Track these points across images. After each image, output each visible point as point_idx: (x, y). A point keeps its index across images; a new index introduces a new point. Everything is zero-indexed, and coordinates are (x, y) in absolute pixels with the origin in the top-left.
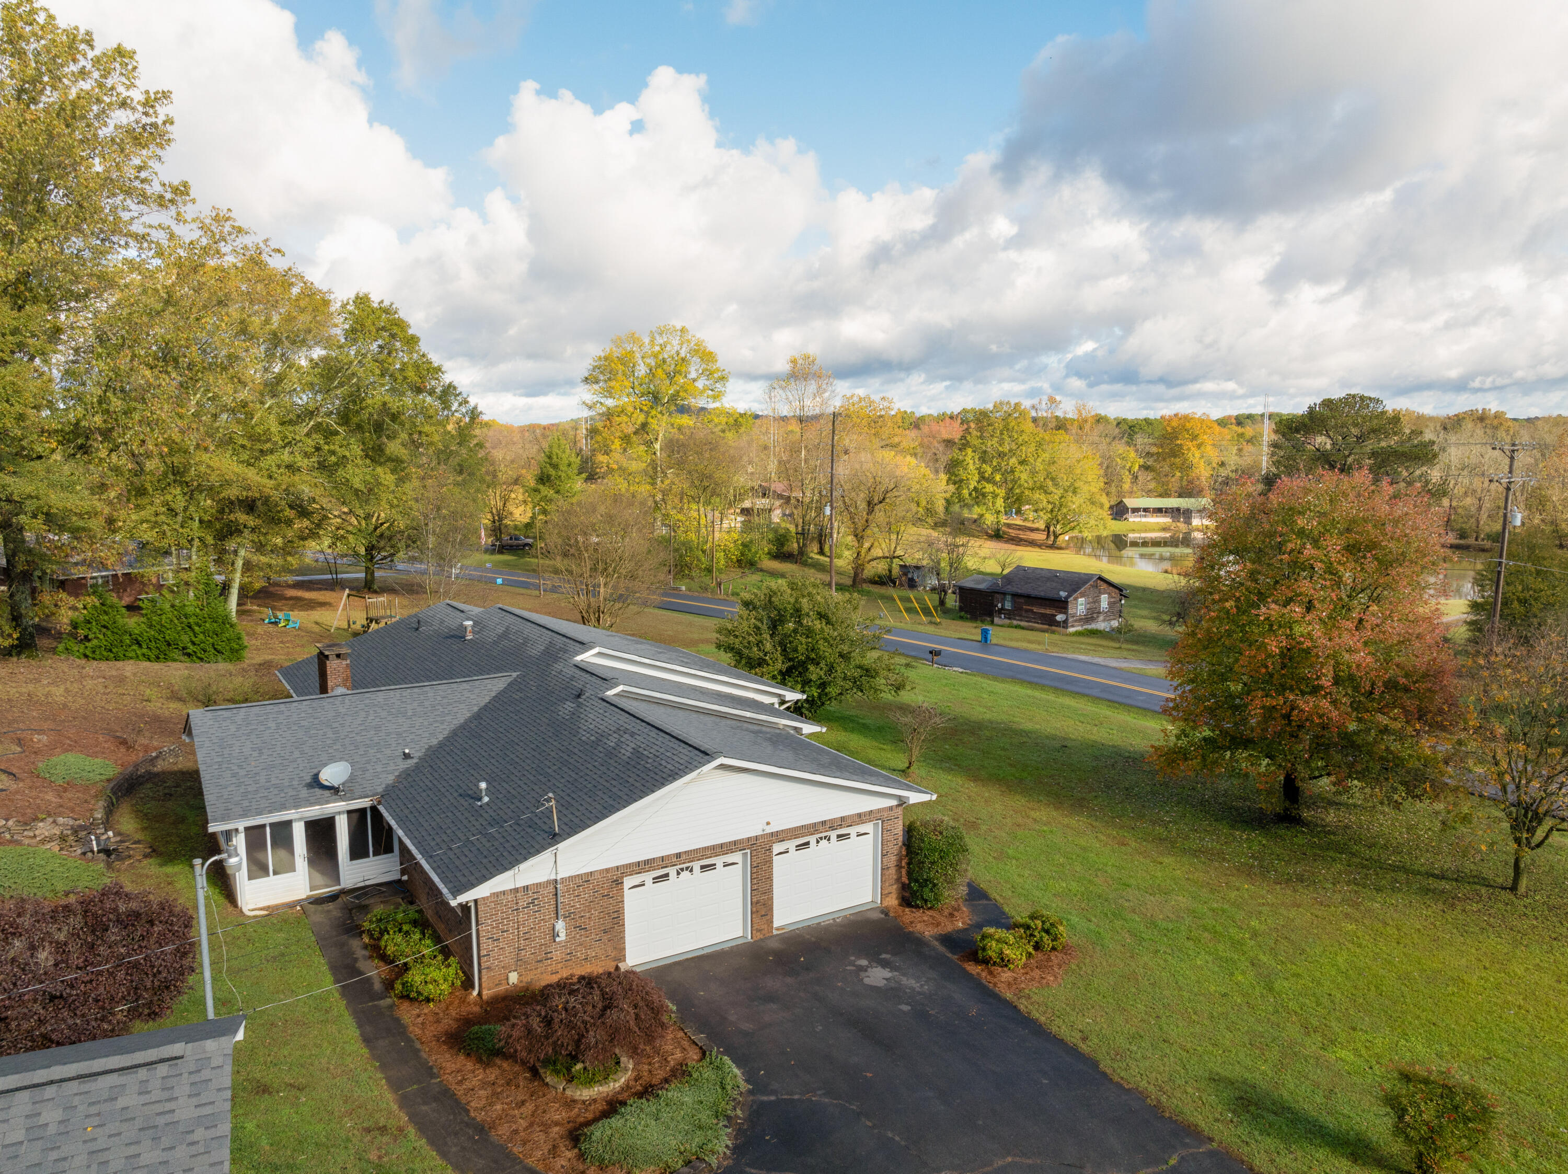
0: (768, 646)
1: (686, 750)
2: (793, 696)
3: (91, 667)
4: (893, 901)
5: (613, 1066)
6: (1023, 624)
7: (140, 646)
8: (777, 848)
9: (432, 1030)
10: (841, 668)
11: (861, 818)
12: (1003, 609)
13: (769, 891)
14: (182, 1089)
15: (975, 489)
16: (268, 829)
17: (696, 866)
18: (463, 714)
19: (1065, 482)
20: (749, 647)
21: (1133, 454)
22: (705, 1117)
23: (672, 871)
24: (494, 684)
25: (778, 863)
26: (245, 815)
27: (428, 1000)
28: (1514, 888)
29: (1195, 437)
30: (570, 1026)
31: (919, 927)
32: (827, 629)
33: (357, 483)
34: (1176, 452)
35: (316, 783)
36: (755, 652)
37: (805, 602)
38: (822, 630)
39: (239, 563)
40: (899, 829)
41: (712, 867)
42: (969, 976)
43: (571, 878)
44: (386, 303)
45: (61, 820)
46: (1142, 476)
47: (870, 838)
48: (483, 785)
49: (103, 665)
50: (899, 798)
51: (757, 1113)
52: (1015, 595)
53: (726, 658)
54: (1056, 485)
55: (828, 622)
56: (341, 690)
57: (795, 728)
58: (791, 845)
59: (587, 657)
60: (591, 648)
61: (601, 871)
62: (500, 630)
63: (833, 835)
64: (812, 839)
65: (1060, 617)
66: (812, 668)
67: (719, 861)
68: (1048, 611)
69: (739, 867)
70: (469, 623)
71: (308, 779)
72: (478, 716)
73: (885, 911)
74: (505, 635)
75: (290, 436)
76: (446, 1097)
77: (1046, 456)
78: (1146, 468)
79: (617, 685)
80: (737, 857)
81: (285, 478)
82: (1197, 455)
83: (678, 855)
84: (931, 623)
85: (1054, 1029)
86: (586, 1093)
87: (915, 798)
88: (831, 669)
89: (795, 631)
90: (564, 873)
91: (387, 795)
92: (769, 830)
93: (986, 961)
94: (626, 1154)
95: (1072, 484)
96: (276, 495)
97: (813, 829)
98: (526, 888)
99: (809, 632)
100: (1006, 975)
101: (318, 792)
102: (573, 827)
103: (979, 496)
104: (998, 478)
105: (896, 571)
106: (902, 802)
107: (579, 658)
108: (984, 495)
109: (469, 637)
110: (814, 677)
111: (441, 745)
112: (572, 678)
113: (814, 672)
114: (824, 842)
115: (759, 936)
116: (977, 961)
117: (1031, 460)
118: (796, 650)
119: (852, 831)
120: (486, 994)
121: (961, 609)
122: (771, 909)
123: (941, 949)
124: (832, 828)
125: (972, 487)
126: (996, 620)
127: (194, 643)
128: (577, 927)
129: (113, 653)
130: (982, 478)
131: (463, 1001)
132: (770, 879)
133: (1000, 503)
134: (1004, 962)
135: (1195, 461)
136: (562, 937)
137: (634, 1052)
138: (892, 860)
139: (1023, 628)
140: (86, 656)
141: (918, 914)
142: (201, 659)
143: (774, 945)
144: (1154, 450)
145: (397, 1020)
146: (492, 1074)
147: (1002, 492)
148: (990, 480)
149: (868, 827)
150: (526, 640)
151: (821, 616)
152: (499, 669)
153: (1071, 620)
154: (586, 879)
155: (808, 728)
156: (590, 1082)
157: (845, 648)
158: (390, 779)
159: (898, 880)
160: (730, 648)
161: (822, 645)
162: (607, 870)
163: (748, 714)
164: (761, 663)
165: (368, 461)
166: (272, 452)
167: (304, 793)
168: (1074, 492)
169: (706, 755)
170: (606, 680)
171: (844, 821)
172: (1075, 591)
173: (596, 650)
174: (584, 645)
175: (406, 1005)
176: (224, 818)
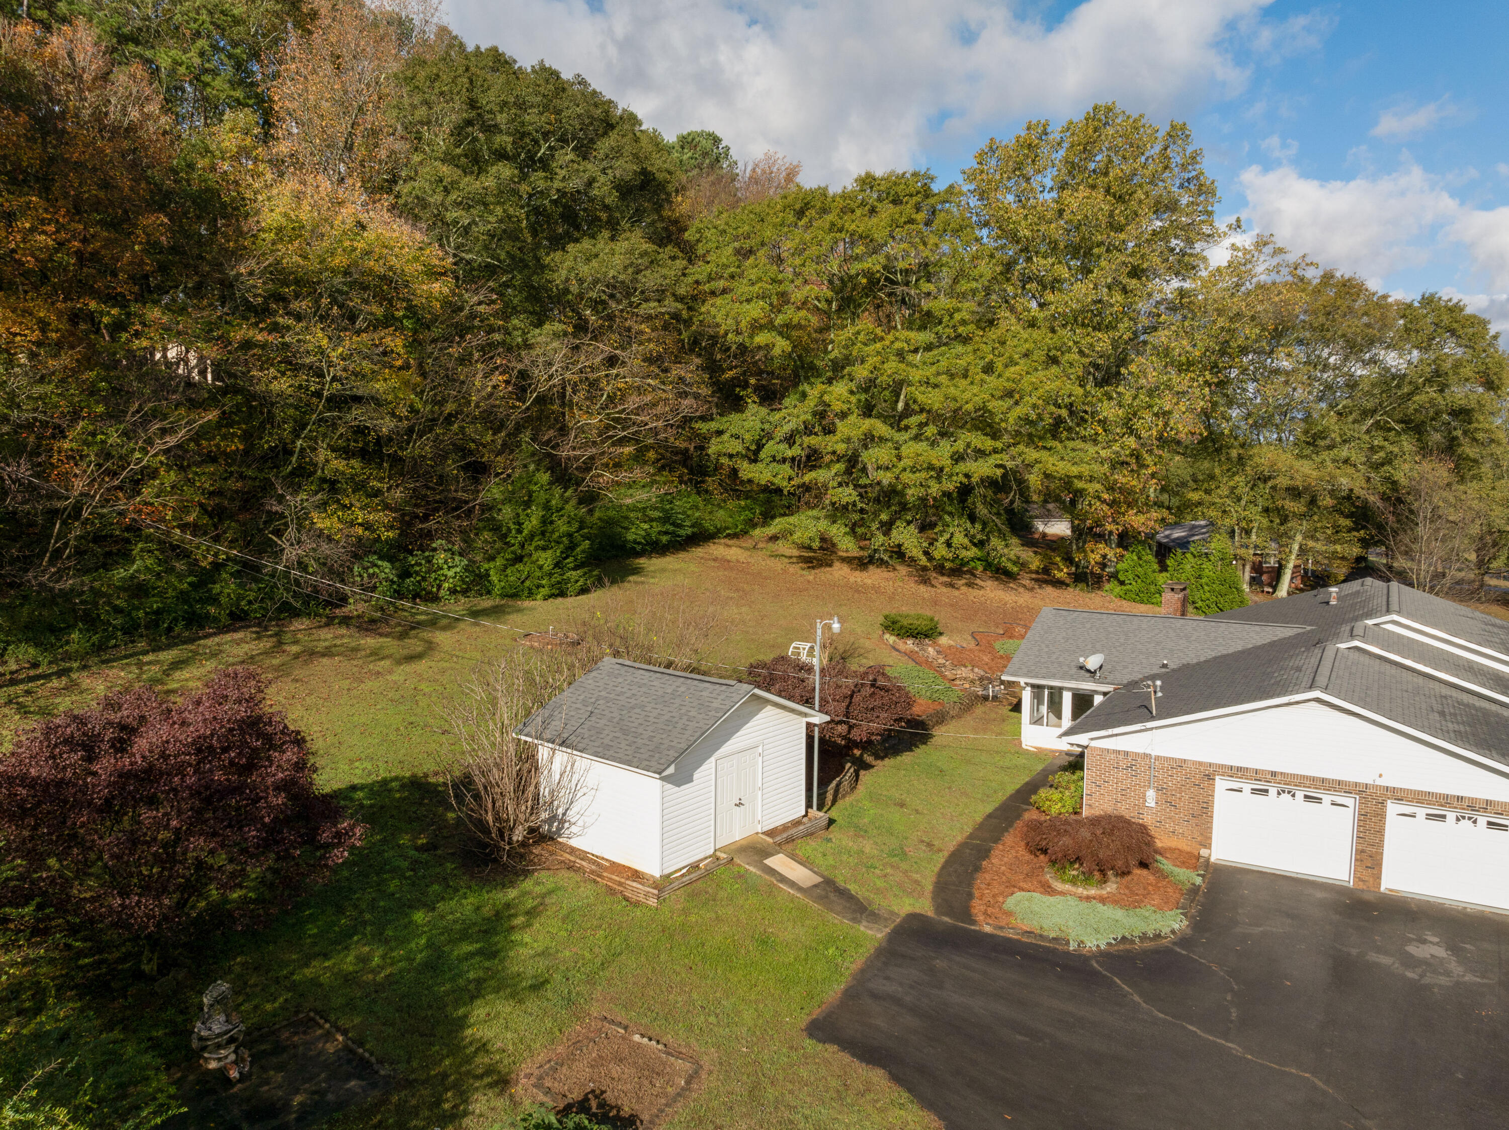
8: (1393, 805)
13: (1380, 846)
16: (1046, 692)
17: (1300, 792)
23: (1272, 788)
25: (1391, 821)
43: (1166, 759)
45: (976, 670)
58: (1419, 810)
61: (1194, 763)
63: (1481, 819)
64: (1450, 814)
67: (1326, 796)
69: (1349, 811)
72: (1245, 651)
76: (986, 851)
80: (1347, 799)
90: (1158, 751)
91: (1126, 686)
92: (1381, 782)
98: (1126, 753)
101: (1083, 672)
107: (1368, 621)
109: (1332, 602)
111: (1196, 664)
114: (1469, 823)
115: (1361, 886)
122: (1379, 865)
128: (1168, 802)
132: (1381, 833)
136: (1152, 804)
143: (1380, 901)
154: (1180, 764)
158: (1138, 677)
162: (1200, 763)
167: (1074, 671)
173: (1390, 618)
176: (1015, 672)
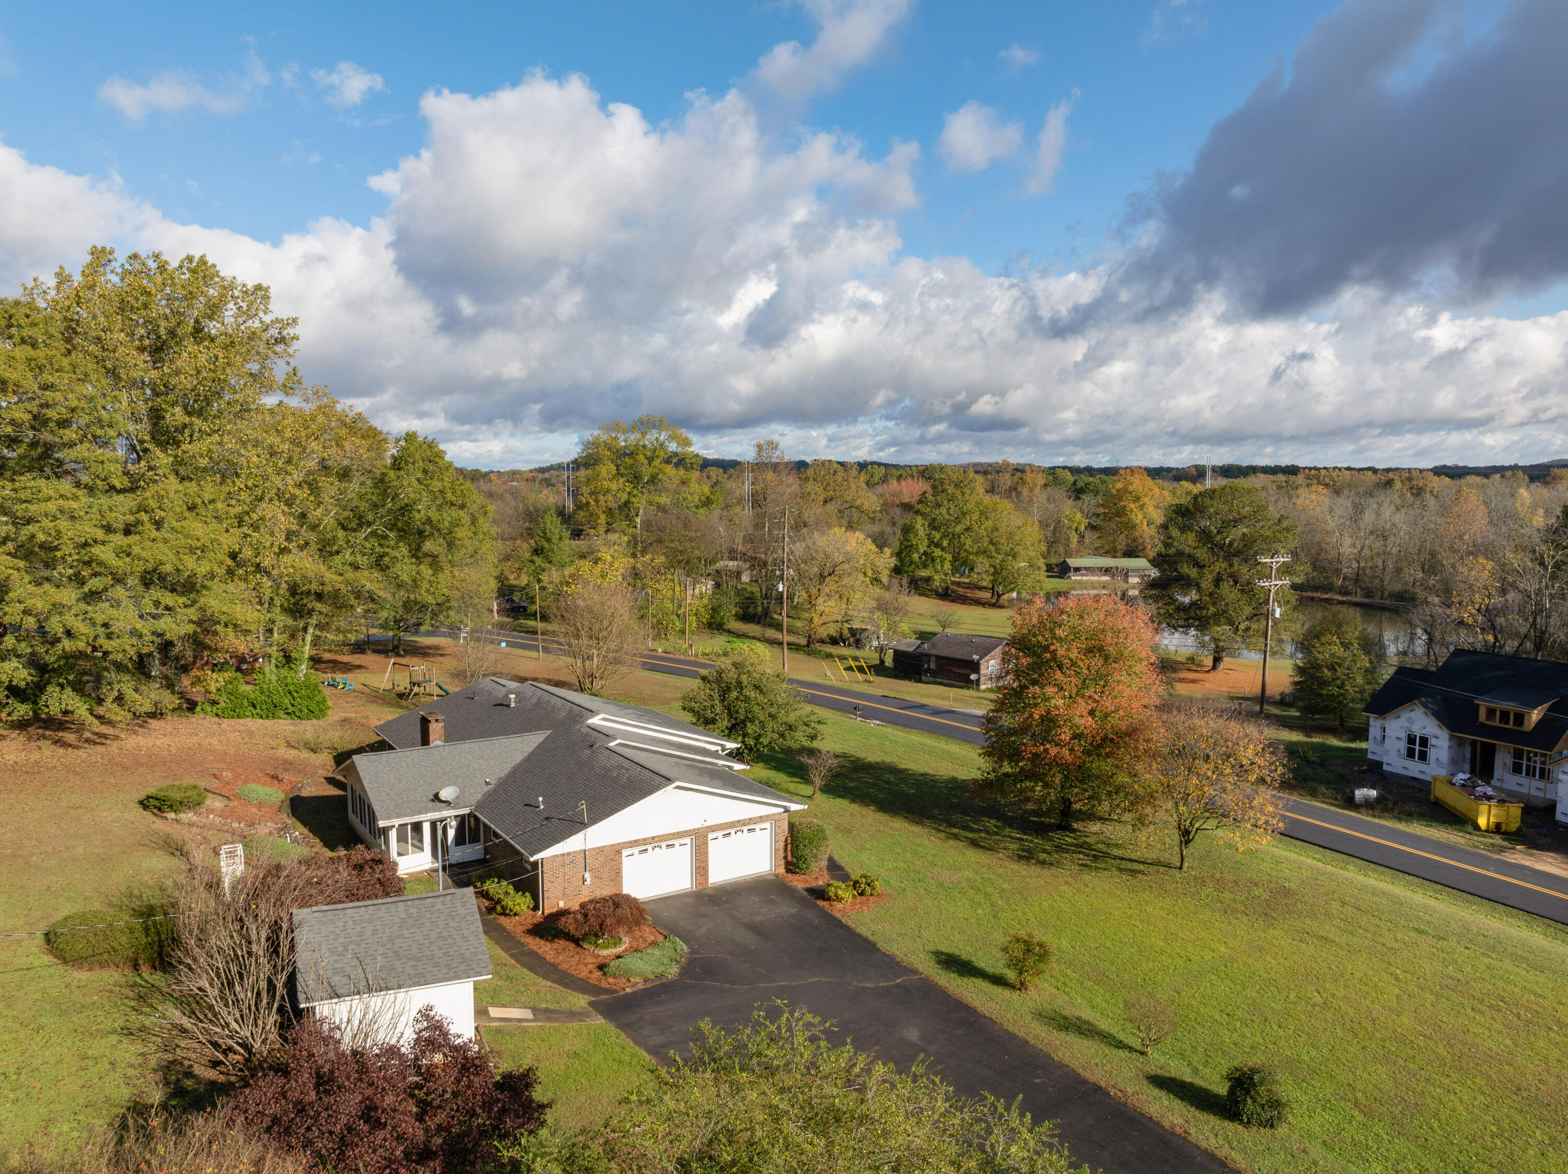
0: (718, 710)
1: (658, 778)
2: (731, 745)
3: (226, 723)
4: (782, 870)
5: (618, 941)
6: (945, 681)
7: (255, 707)
8: (711, 836)
9: (520, 929)
10: (770, 725)
11: (761, 819)
12: (929, 668)
13: (706, 861)
14: (458, 903)
15: (925, 553)
16: (410, 826)
17: (664, 845)
18: (519, 757)
19: (1005, 548)
20: (705, 709)
21: (1079, 515)
22: (666, 961)
23: (650, 847)
24: (535, 739)
25: (711, 844)
26: (398, 816)
27: (515, 915)
28: (1181, 868)
29: (1137, 499)
30: (598, 916)
31: (795, 883)
32: (760, 698)
33: (405, 577)
34: (1121, 512)
35: (436, 797)
36: (709, 714)
37: (744, 678)
38: (756, 698)
39: (309, 638)
40: (785, 826)
41: (672, 846)
42: (819, 907)
43: (594, 849)
44: (430, 438)
46: (1090, 536)
47: (768, 831)
48: (541, 799)
49: (231, 721)
50: (785, 807)
51: (691, 962)
52: (939, 658)
53: (689, 717)
54: (998, 551)
55: (761, 692)
56: (439, 743)
57: (729, 767)
58: (719, 834)
59: (595, 721)
60: (598, 714)
61: (610, 846)
62: (534, 701)
63: (745, 829)
64: (732, 831)
65: (973, 677)
66: (749, 724)
67: (677, 842)
68: (964, 672)
69: (688, 847)
70: (513, 696)
71: (431, 797)
72: (528, 759)
73: (777, 876)
74: (539, 703)
75: (352, 540)
76: (533, 953)
77: (989, 523)
78: (1092, 527)
79: (615, 739)
80: (687, 840)
81: (350, 575)
82: (1140, 516)
83: (653, 838)
84: (866, 681)
85: (858, 930)
86: (605, 952)
87: (794, 807)
88: (762, 724)
89: (737, 698)
90: (589, 846)
91: (480, 805)
92: (706, 824)
93: (829, 899)
94: (626, 972)
95: (1012, 549)
96: (344, 589)
97: (732, 825)
98: (569, 854)
99: (747, 700)
100: (839, 906)
101: (438, 804)
102: (595, 820)
103: (928, 560)
104: (945, 543)
105: (846, 633)
106: (787, 810)
107: (590, 721)
108: (933, 560)
109: (513, 705)
110: (750, 731)
111: (508, 777)
112: (587, 734)
113: (751, 728)
114: (740, 833)
115: (700, 887)
116: (824, 899)
117: (976, 527)
118: (737, 712)
119: (757, 827)
120: (547, 912)
121: (895, 668)
122: (707, 872)
123: (805, 894)
124: (744, 825)
125: (922, 551)
126: (923, 678)
127: (293, 705)
128: (596, 877)
129: (235, 712)
130: (932, 543)
131: (534, 916)
132: (706, 853)
133: (947, 566)
134: (839, 899)
135: (1138, 521)
136: (588, 882)
137: (630, 932)
138: (781, 845)
139: (945, 685)
140: (217, 715)
141: (796, 877)
142: (299, 717)
143: (709, 892)
144: (1101, 510)
145: (500, 925)
146: (555, 946)
147: (949, 557)
148: (937, 545)
149: (767, 825)
150: (554, 707)
151: (756, 687)
152: (537, 728)
153: (982, 679)
154: (602, 849)
155: (738, 766)
156: (606, 947)
157: (773, 710)
158: (479, 797)
159: (785, 858)
160: (691, 710)
161: (756, 709)
162: (613, 845)
163: (698, 758)
164: (713, 721)
165: (414, 560)
166: (338, 552)
167: (431, 805)
168: (1014, 556)
169: (669, 780)
170: (608, 736)
171: (751, 821)
172: (986, 655)
173: (601, 716)
174: (592, 713)
175: (502, 918)
176: (388, 817)
